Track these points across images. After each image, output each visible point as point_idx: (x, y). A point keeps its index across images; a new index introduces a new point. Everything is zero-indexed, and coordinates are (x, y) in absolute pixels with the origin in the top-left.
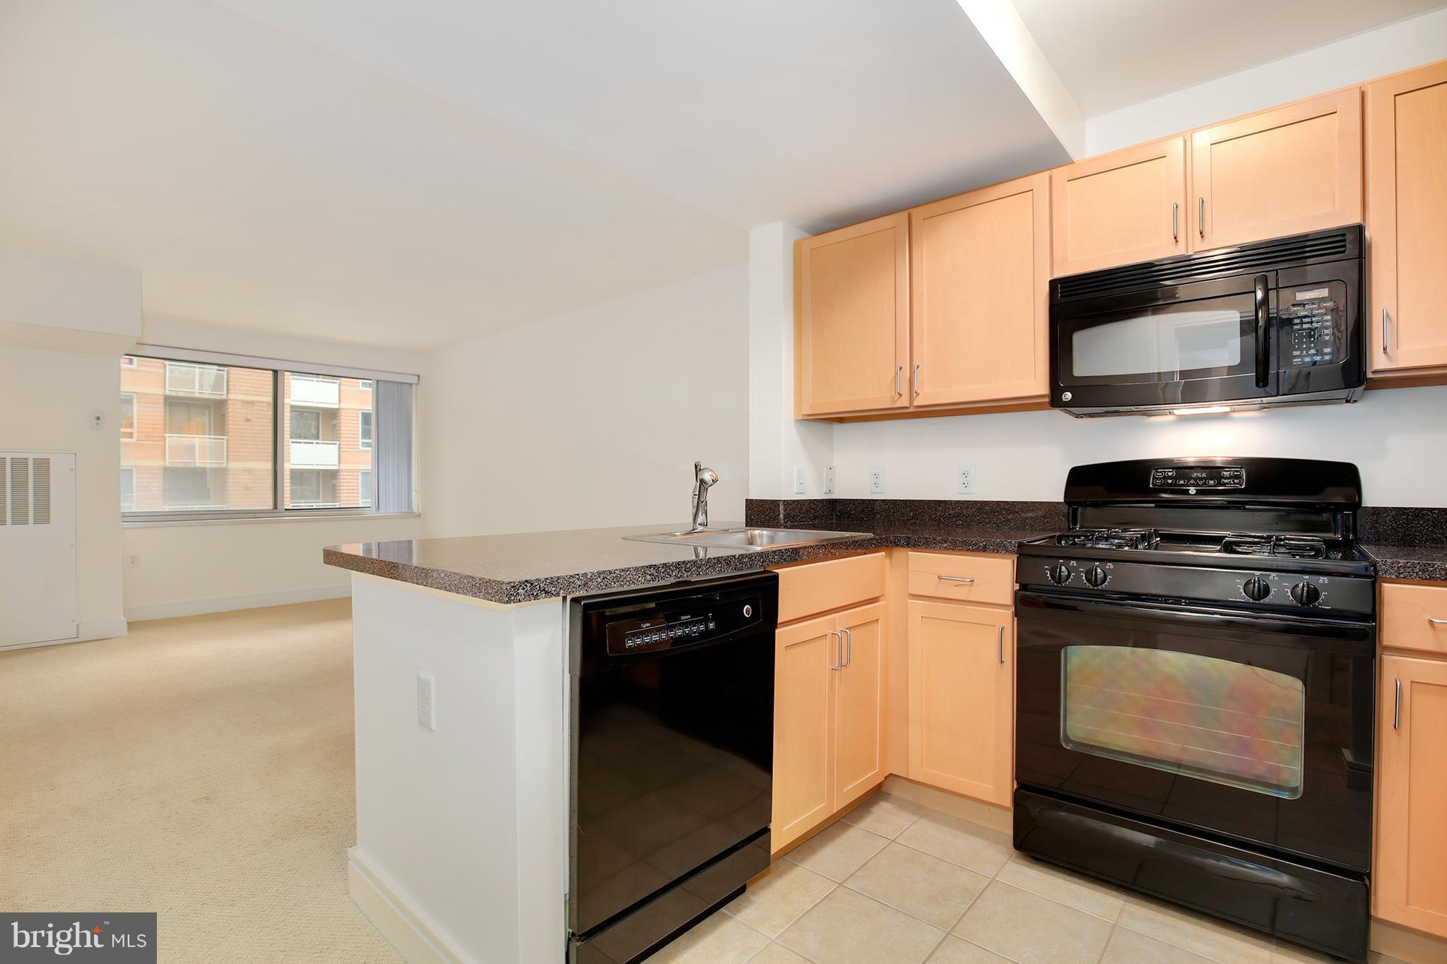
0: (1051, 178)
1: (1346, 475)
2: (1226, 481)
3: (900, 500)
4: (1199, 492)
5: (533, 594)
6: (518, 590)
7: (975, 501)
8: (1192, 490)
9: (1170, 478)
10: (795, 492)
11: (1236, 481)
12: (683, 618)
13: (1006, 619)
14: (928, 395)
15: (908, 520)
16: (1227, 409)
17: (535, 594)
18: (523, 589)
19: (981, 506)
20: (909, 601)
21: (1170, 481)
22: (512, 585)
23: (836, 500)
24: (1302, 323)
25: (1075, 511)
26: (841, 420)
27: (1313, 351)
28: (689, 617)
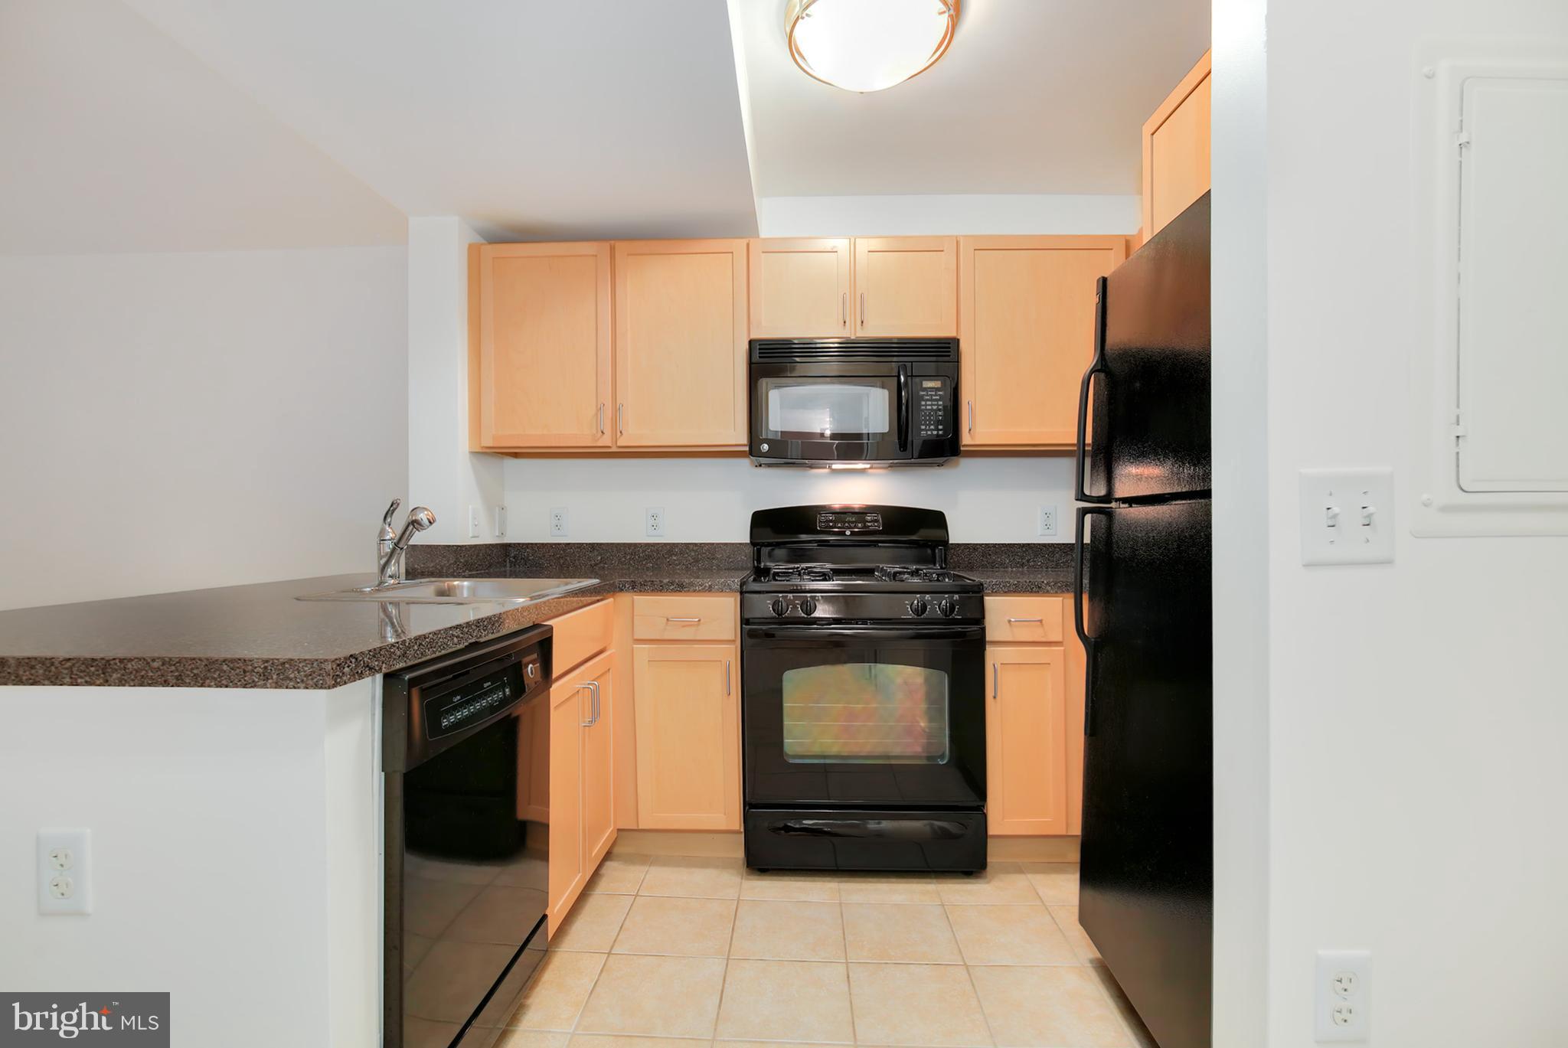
0: (748, 245)
1: (937, 519)
2: (869, 524)
3: (586, 544)
4: (853, 533)
5: (357, 672)
6: (344, 668)
7: (665, 544)
8: (848, 533)
9: (831, 521)
10: (471, 535)
11: (876, 524)
12: (486, 685)
13: (731, 654)
14: (634, 435)
15: (596, 565)
16: (868, 466)
17: (360, 672)
18: (348, 667)
19: (671, 549)
20: (635, 646)
21: (831, 524)
22: (338, 662)
23: (509, 545)
24: (926, 405)
25: (759, 551)
26: (516, 455)
27: (932, 427)
28: (490, 683)
